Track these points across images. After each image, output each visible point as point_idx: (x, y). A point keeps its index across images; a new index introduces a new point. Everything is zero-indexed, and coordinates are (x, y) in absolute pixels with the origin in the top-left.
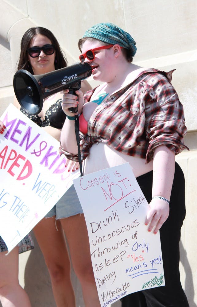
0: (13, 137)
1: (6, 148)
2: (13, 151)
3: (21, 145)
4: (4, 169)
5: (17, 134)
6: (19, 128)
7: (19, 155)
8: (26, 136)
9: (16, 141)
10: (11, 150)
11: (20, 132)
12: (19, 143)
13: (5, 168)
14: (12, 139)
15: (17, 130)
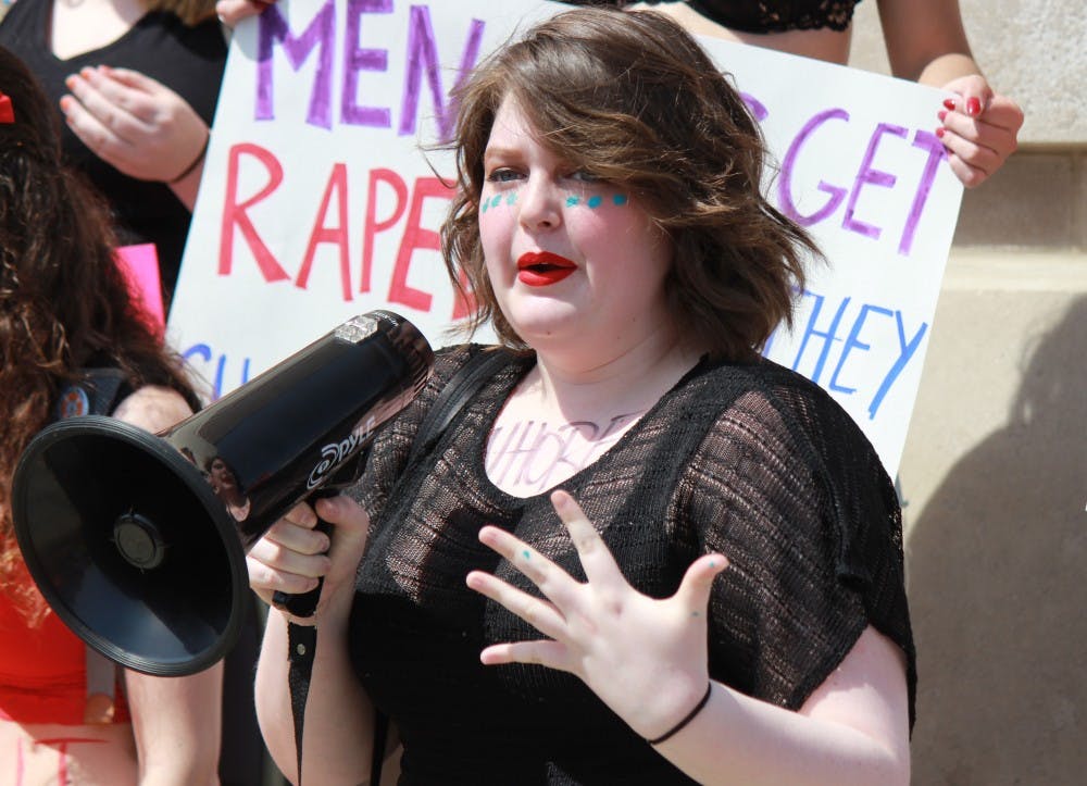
0: (351, 104)
1: (339, 175)
2: (378, 175)
3: (408, 126)
4: (365, 295)
5: (366, 77)
6: (367, 42)
7: (420, 181)
8: (414, 66)
9: (378, 118)
10: (366, 178)
11: (376, 61)
12: (396, 118)
13: (365, 288)
14: (352, 114)
15: (358, 54)
